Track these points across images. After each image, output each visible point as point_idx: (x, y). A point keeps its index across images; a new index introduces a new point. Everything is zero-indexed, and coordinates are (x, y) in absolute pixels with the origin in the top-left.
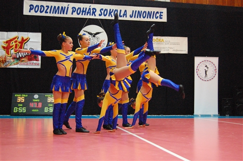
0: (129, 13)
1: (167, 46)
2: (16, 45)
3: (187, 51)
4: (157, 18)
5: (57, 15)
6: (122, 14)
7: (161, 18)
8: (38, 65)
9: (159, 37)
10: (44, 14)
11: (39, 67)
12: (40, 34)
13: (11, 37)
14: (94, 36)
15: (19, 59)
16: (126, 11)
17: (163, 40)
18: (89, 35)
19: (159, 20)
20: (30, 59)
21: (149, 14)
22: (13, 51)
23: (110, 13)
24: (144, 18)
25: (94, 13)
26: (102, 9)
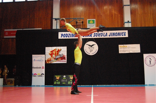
0: (108, 34)
1: (129, 49)
2: (56, 53)
3: (140, 51)
4: (123, 35)
5: (74, 38)
6: (105, 35)
7: (125, 35)
8: (65, 61)
9: (125, 45)
10: (68, 38)
11: (66, 62)
12: (66, 47)
13: (53, 49)
14: (91, 47)
15: (57, 59)
16: (107, 33)
17: (126, 46)
18: (89, 46)
19: (124, 36)
20: (62, 59)
21: (119, 34)
22: (54, 56)
23: (99, 35)
24: (116, 36)
25: (91, 35)
26: (95, 33)
